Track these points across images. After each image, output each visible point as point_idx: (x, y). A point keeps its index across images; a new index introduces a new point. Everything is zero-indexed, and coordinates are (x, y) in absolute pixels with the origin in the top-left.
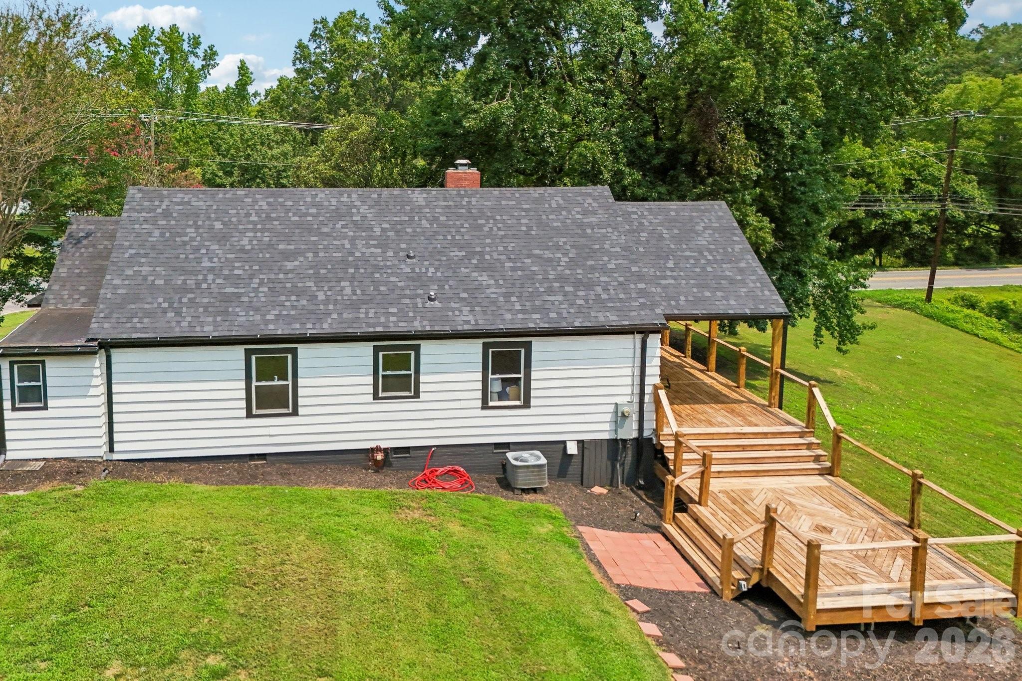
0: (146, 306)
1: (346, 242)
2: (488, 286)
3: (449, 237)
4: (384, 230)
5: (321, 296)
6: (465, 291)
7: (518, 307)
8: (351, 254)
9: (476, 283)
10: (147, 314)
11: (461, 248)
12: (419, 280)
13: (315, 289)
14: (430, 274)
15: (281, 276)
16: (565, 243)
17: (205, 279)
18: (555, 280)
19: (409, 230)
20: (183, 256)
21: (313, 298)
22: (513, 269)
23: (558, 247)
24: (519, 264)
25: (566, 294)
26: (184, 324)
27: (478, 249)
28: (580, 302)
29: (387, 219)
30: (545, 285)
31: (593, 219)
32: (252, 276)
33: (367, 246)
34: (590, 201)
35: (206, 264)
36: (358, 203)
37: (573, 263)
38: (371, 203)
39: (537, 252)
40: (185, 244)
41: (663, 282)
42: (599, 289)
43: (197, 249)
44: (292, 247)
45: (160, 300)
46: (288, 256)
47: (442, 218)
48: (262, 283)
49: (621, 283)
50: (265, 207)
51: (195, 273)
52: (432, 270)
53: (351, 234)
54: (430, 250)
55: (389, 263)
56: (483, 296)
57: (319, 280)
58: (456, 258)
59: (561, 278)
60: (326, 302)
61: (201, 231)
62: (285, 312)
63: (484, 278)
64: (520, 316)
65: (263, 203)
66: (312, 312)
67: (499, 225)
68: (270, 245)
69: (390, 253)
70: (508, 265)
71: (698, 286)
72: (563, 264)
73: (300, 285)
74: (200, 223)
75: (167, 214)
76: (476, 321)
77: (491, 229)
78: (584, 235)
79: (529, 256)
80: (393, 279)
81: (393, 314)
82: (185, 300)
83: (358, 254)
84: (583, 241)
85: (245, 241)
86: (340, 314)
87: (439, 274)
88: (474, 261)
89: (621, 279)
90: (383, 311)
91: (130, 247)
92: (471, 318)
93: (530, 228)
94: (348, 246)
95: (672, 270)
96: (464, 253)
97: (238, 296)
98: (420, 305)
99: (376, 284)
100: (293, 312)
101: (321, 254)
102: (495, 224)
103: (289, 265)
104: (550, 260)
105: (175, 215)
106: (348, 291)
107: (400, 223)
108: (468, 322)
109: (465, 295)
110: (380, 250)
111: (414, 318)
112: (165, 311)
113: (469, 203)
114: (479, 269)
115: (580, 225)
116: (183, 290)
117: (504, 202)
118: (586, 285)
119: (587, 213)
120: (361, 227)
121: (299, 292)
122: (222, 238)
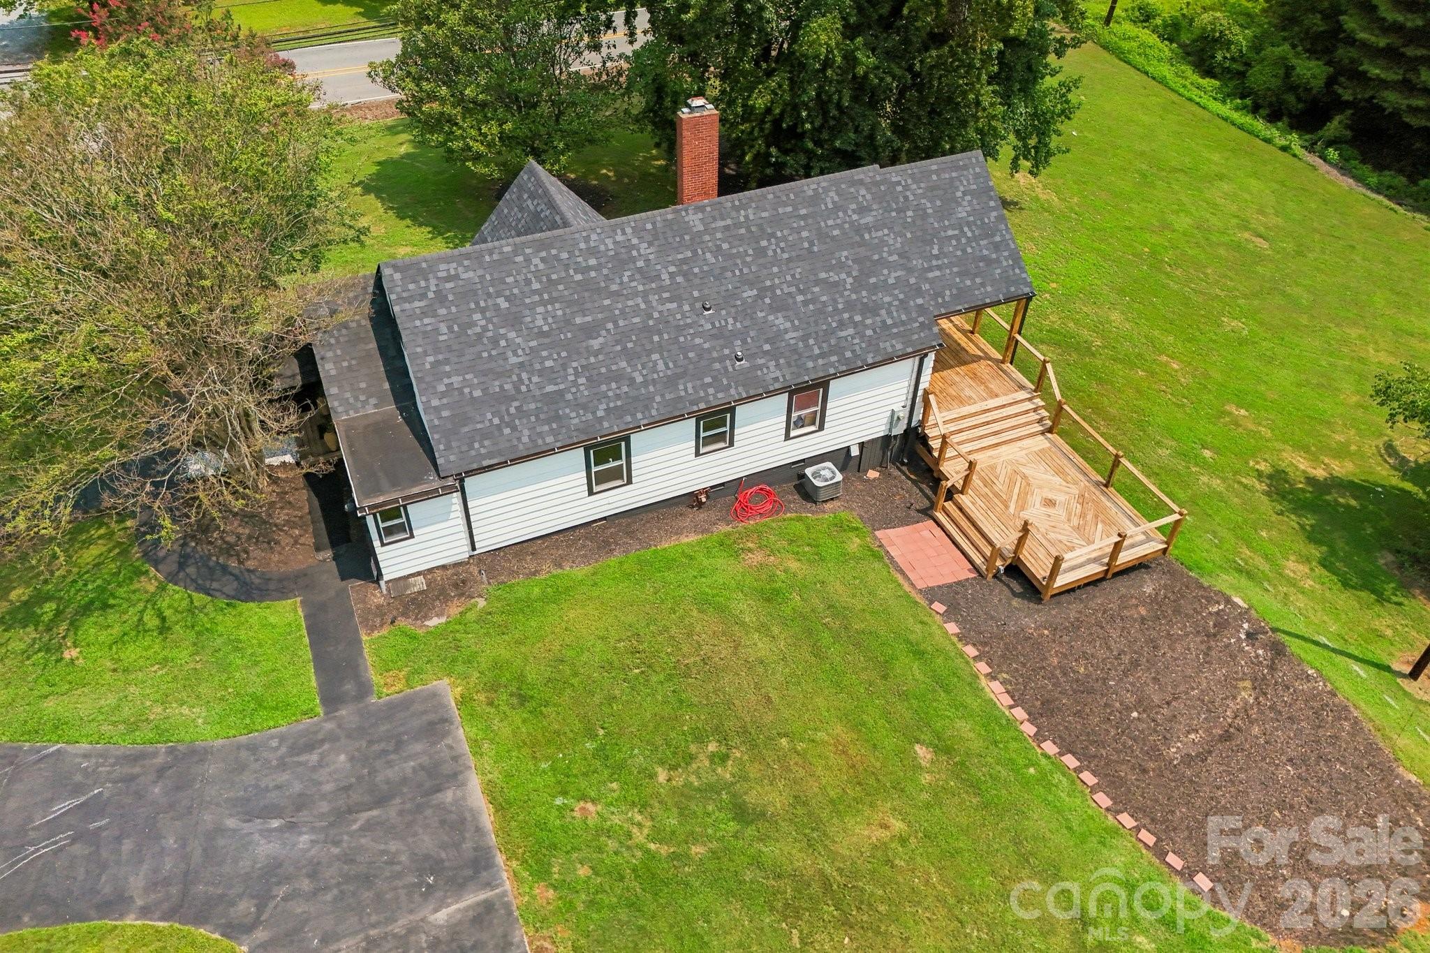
0: (479, 426)
1: (639, 300)
2: (786, 331)
3: (737, 272)
4: (672, 275)
5: (639, 379)
6: (767, 341)
7: (817, 351)
8: (651, 317)
9: (775, 329)
10: (485, 435)
11: (751, 285)
12: (719, 334)
13: (629, 370)
14: (730, 327)
15: (592, 360)
16: (847, 258)
17: (521, 380)
18: (844, 310)
19: (696, 270)
20: (485, 355)
21: (632, 380)
22: (806, 303)
23: (841, 266)
24: (809, 296)
25: (856, 325)
26: (525, 439)
27: (768, 283)
28: (869, 332)
29: (670, 259)
30: (836, 318)
31: (868, 219)
32: (564, 367)
33: (662, 301)
34: (863, 192)
35: (513, 360)
36: (635, 241)
37: (859, 284)
38: (649, 238)
39: (823, 275)
40: (480, 336)
41: (931, 275)
42: (883, 312)
43: (495, 342)
44: (589, 319)
45: (489, 416)
46: (590, 331)
47: (725, 246)
48: (577, 374)
49: (901, 301)
50: (541, 266)
51: (507, 374)
52: (730, 321)
53: (640, 288)
54: (723, 294)
55: (689, 321)
56: (783, 344)
57: (630, 356)
58: (749, 300)
59: (850, 306)
60: (645, 383)
61: (488, 314)
62: (612, 405)
63: (780, 321)
64: (820, 362)
65: (536, 261)
66: (636, 399)
67: (782, 245)
68: (568, 322)
69: (686, 308)
70: (800, 298)
71: (959, 274)
72: (848, 287)
73: (614, 367)
74: (482, 304)
75: (441, 297)
76: (784, 376)
77: (775, 251)
78: (863, 243)
79: (817, 282)
80: (698, 341)
81: (709, 385)
82: (512, 410)
83: (656, 315)
84: (863, 252)
85: (540, 322)
86: (662, 396)
87: (738, 325)
88: (767, 301)
89: (901, 296)
90: (698, 383)
91: (425, 354)
92: (778, 374)
93: (812, 244)
94: (643, 306)
95: (937, 257)
96: (755, 292)
97: (561, 393)
98: (730, 369)
99: (684, 350)
100: (619, 403)
101: (621, 323)
102: (777, 245)
103: (596, 343)
104: (836, 284)
105: (451, 297)
106: (661, 366)
107: (684, 261)
108: (776, 379)
109: (767, 347)
110: (675, 305)
111: (729, 386)
112: (499, 427)
113: (746, 217)
114: (773, 309)
115: (858, 230)
116: (505, 398)
117: (781, 210)
118: (872, 310)
119: (862, 210)
120: (647, 276)
121: (618, 377)
122: (514, 320)
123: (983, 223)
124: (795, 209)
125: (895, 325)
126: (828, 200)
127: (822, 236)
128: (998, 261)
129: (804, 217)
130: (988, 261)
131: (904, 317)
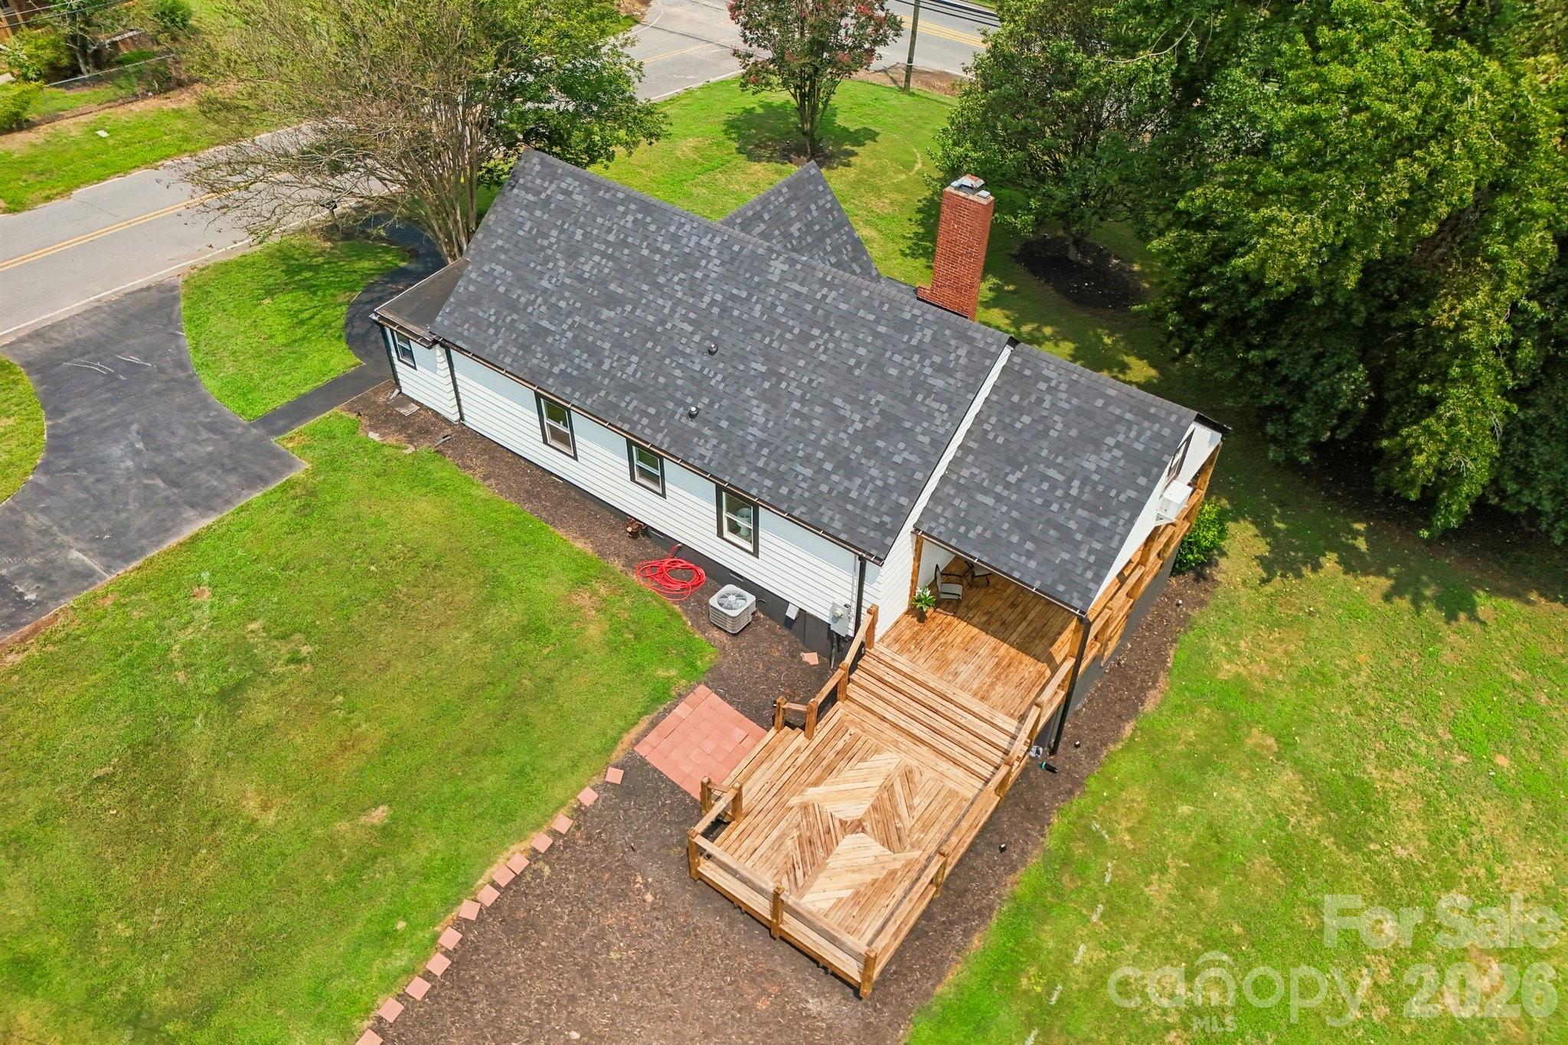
0: (481, 314)
1: (669, 304)
2: (754, 424)
3: (767, 340)
4: (713, 302)
5: (606, 367)
6: (729, 419)
7: (760, 464)
8: (663, 323)
9: (747, 414)
10: (477, 323)
11: (767, 360)
12: (699, 383)
13: (607, 353)
14: (713, 383)
15: (591, 325)
16: (878, 403)
17: (534, 301)
18: (823, 449)
19: (736, 313)
20: (532, 265)
21: (601, 363)
22: (796, 413)
23: (865, 405)
24: (805, 410)
25: (820, 470)
26: (495, 347)
27: (783, 370)
28: (824, 488)
29: (725, 287)
30: (809, 450)
31: (939, 383)
32: (569, 314)
33: (685, 318)
34: (962, 352)
35: (544, 283)
36: (713, 253)
37: (863, 436)
38: (726, 257)
39: (838, 401)
40: (543, 248)
41: (980, 497)
42: (858, 481)
43: (546, 261)
44: (620, 291)
45: (492, 311)
46: (612, 301)
47: (780, 309)
48: (570, 328)
50: (629, 225)
51: (529, 288)
52: (719, 377)
53: (679, 295)
54: (736, 350)
55: (688, 351)
56: (740, 433)
57: (618, 343)
58: (752, 372)
59: (833, 449)
60: (605, 374)
61: (562, 236)
62: (569, 370)
63: (758, 413)
64: (754, 475)
65: (630, 218)
66: (588, 380)
67: (831, 346)
68: (604, 282)
69: (697, 338)
70: (796, 405)
71: (1015, 523)
72: (851, 431)
73: (599, 343)
74: (566, 226)
75: (547, 203)
76: (711, 460)
77: (818, 346)
78: (908, 401)
79: (827, 404)
80: (678, 373)
81: (649, 415)
82: (508, 319)
83: (669, 326)
84: (900, 410)
85: (587, 268)
86: (608, 394)
87: (721, 386)
88: (766, 385)
90: (643, 407)
91: (500, 236)
92: (709, 454)
93: (858, 365)
94: (666, 311)
95: (1008, 486)
96: (764, 369)
97: (548, 332)
98: (677, 417)
99: (660, 370)
100: (575, 373)
101: (638, 312)
102: (826, 343)
103: (606, 313)
104: (843, 418)
105: (552, 206)
106: (630, 370)
107: (734, 298)
108: (702, 457)
109: (724, 424)
110: (690, 329)
111: (661, 430)
112: (490, 325)
113: (824, 297)
114: (763, 397)
115: (919, 384)
116: (513, 306)
117: (861, 313)
118: (850, 469)
119: (941, 369)
120: (694, 289)
121: (593, 351)
122: (572, 254)
123: (1106, 492)
124: (877, 321)
125: (854, 502)
126: (919, 335)
127: (876, 364)
128: (1077, 545)
129: (877, 335)
130: (1066, 536)
131: (871, 503)
